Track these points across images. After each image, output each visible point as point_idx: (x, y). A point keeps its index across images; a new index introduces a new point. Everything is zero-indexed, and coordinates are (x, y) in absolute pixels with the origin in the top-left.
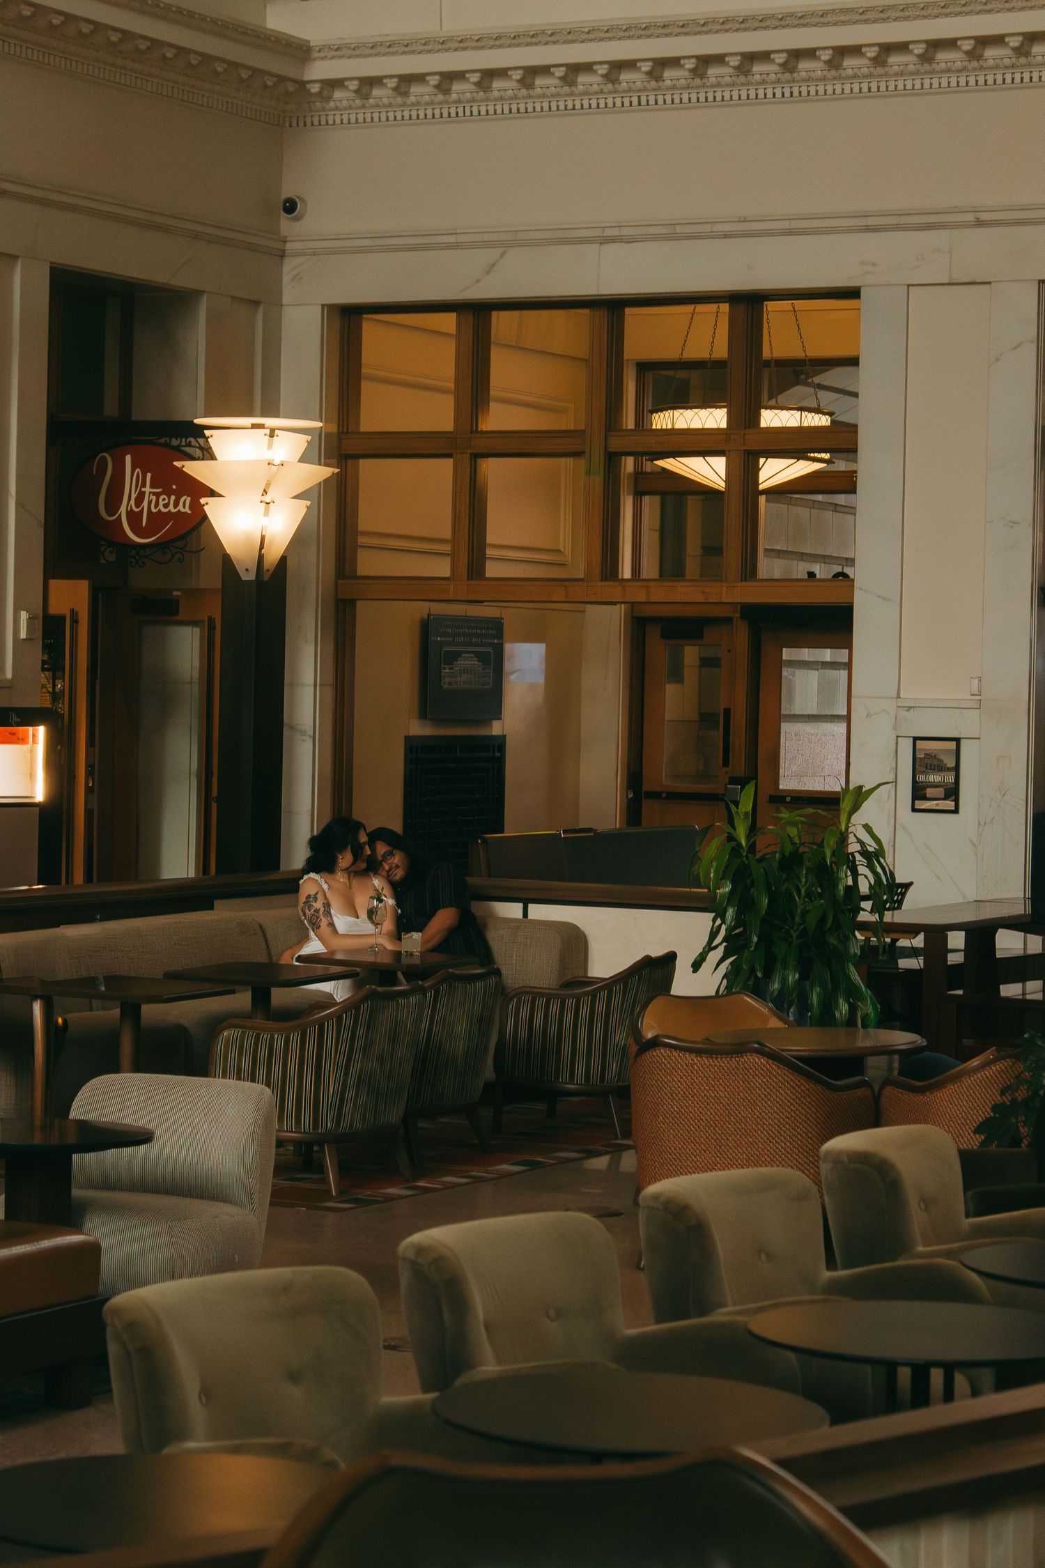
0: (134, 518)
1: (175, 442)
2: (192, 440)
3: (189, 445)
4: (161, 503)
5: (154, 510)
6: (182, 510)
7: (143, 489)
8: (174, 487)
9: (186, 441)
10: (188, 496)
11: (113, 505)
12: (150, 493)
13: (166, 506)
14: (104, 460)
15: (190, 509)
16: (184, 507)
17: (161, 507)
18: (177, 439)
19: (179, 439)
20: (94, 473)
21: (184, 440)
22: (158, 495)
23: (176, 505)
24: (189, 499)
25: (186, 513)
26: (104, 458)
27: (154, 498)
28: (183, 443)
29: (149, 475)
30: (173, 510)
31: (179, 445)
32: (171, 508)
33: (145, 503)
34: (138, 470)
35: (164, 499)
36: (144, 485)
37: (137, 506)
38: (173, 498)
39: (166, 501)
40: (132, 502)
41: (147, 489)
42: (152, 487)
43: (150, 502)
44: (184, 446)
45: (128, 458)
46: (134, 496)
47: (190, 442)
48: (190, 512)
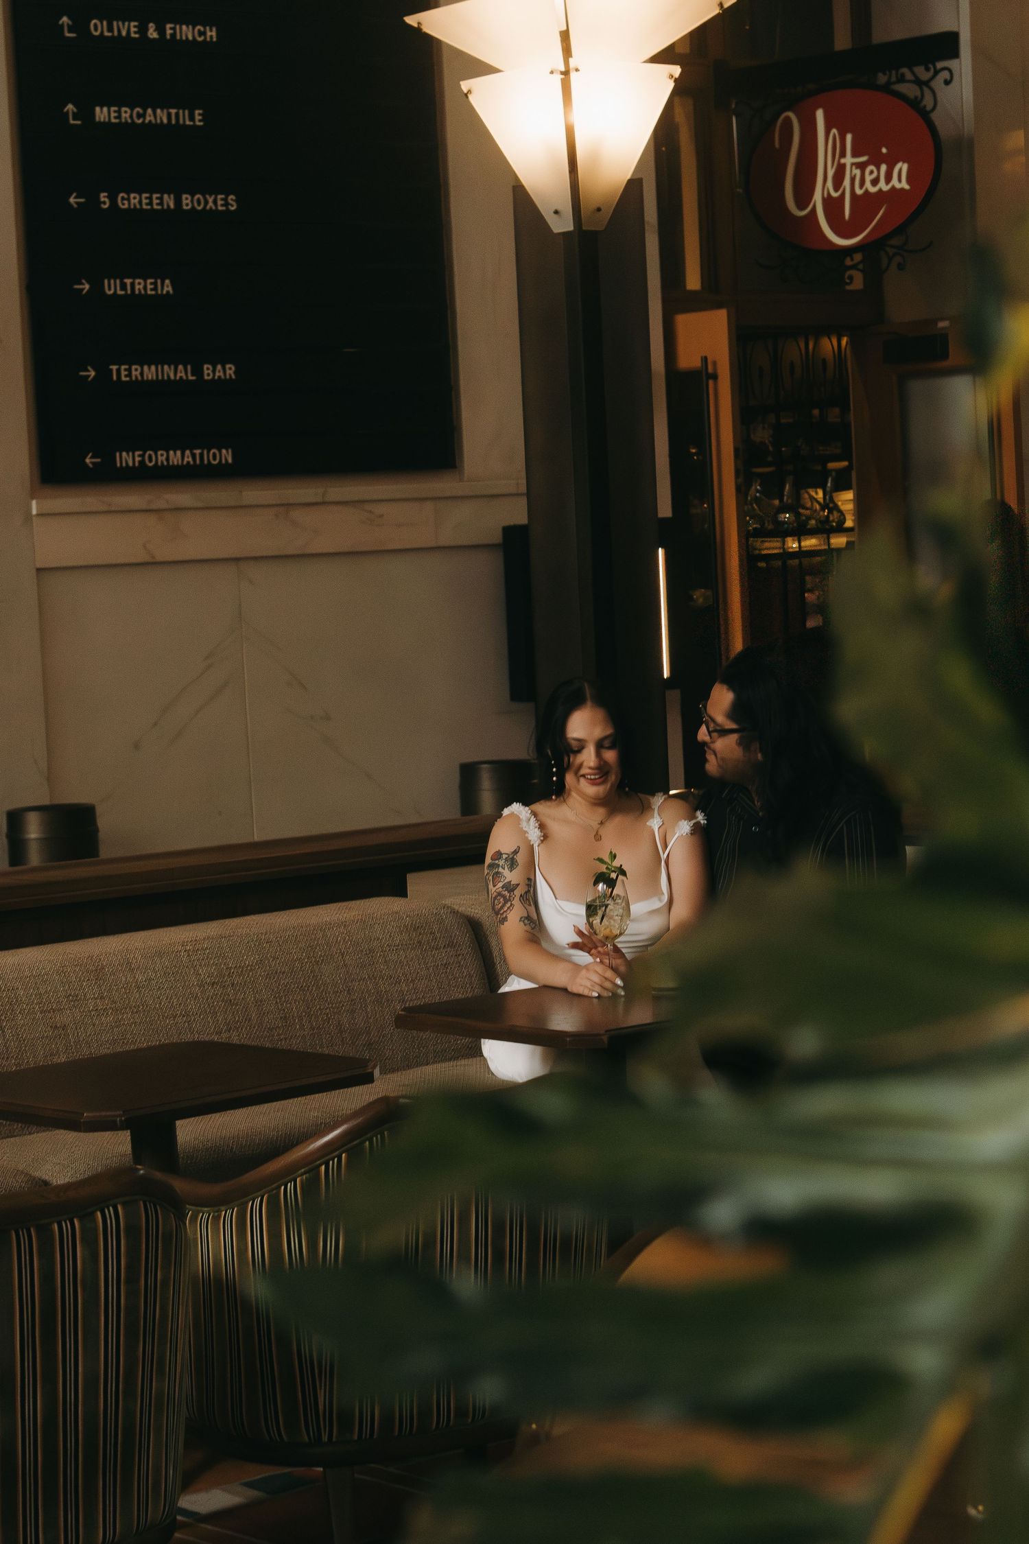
0: (833, 206)
1: (882, 79)
2: (905, 70)
3: (902, 79)
4: (868, 178)
5: (859, 192)
6: (898, 186)
7: (843, 161)
8: (884, 150)
9: (897, 74)
10: (904, 162)
11: (804, 193)
12: (853, 164)
13: (875, 182)
14: (788, 121)
15: (909, 181)
16: (900, 180)
17: (868, 185)
18: (885, 74)
19: (888, 73)
20: (777, 145)
21: (894, 72)
22: (862, 166)
23: (888, 178)
24: (905, 167)
25: (902, 190)
26: (788, 120)
27: (857, 172)
28: (894, 79)
29: (849, 137)
30: (886, 188)
31: (889, 83)
32: (883, 185)
33: (847, 183)
34: (834, 131)
35: (872, 172)
36: (843, 155)
37: (836, 190)
38: (884, 168)
39: (875, 175)
40: (830, 184)
41: (848, 160)
42: (854, 155)
43: (853, 180)
44: (894, 83)
45: (820, 114)
46: (831, 173)
47: (903, 75)
48: (907, 187)
